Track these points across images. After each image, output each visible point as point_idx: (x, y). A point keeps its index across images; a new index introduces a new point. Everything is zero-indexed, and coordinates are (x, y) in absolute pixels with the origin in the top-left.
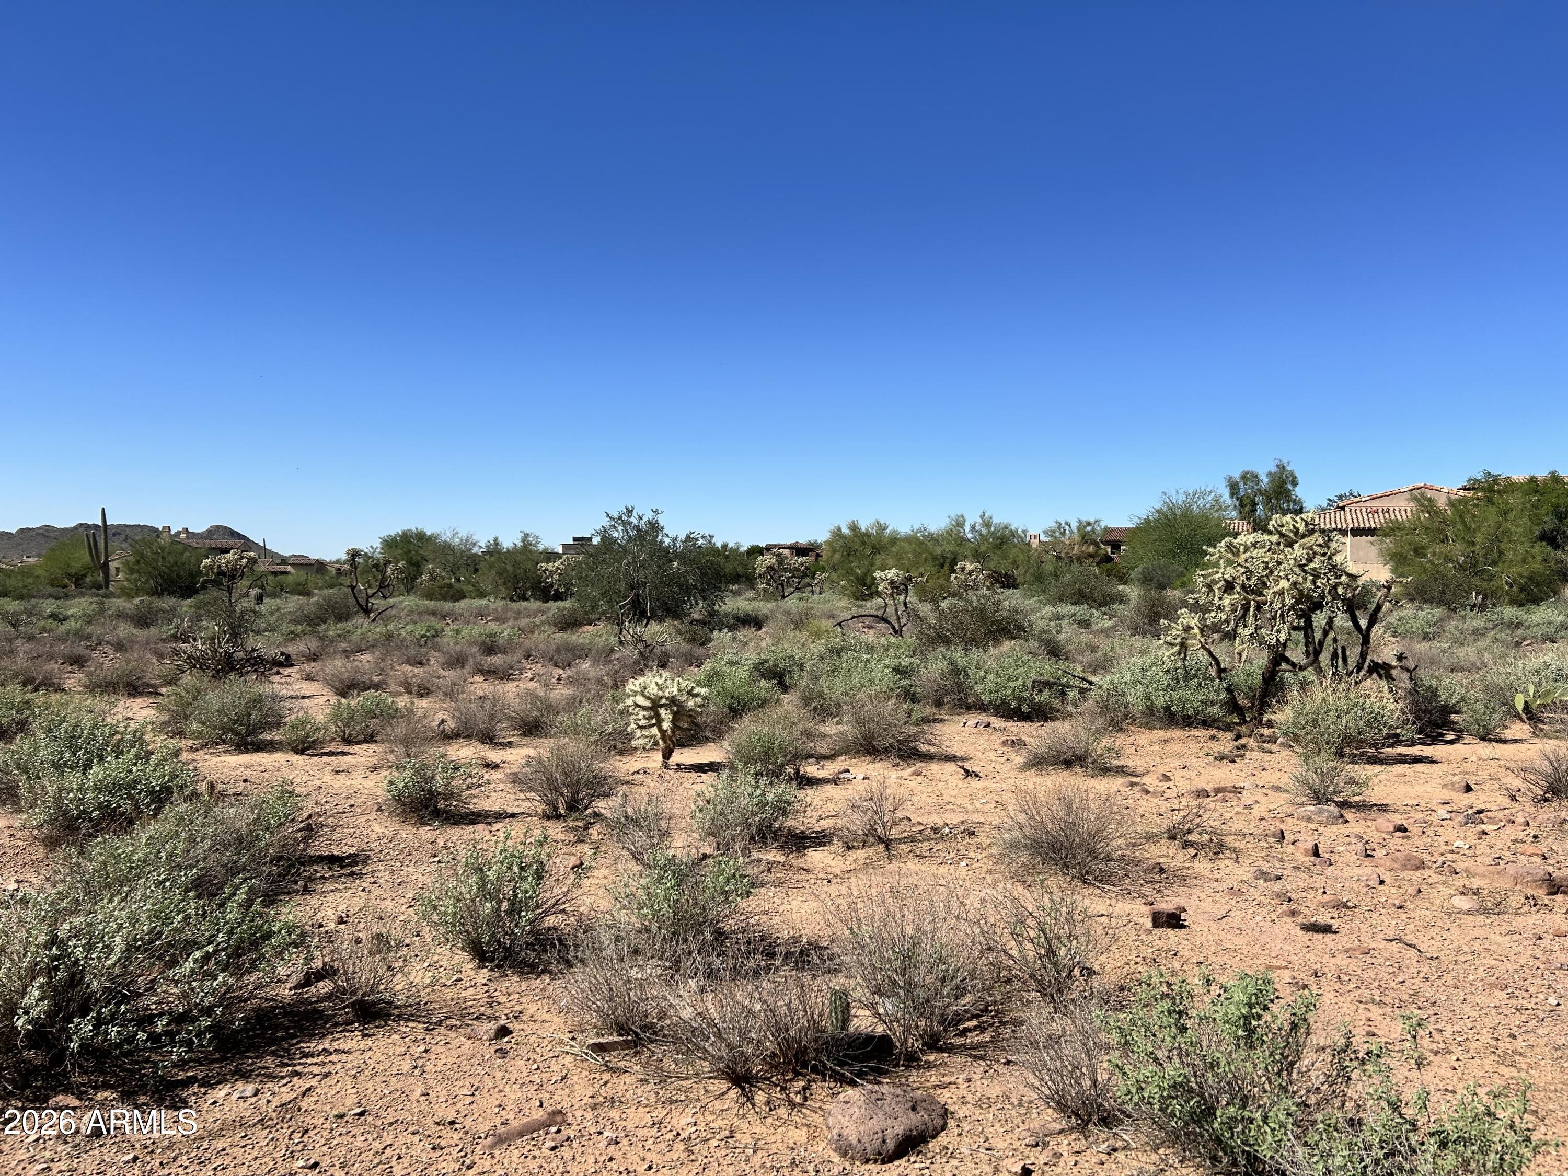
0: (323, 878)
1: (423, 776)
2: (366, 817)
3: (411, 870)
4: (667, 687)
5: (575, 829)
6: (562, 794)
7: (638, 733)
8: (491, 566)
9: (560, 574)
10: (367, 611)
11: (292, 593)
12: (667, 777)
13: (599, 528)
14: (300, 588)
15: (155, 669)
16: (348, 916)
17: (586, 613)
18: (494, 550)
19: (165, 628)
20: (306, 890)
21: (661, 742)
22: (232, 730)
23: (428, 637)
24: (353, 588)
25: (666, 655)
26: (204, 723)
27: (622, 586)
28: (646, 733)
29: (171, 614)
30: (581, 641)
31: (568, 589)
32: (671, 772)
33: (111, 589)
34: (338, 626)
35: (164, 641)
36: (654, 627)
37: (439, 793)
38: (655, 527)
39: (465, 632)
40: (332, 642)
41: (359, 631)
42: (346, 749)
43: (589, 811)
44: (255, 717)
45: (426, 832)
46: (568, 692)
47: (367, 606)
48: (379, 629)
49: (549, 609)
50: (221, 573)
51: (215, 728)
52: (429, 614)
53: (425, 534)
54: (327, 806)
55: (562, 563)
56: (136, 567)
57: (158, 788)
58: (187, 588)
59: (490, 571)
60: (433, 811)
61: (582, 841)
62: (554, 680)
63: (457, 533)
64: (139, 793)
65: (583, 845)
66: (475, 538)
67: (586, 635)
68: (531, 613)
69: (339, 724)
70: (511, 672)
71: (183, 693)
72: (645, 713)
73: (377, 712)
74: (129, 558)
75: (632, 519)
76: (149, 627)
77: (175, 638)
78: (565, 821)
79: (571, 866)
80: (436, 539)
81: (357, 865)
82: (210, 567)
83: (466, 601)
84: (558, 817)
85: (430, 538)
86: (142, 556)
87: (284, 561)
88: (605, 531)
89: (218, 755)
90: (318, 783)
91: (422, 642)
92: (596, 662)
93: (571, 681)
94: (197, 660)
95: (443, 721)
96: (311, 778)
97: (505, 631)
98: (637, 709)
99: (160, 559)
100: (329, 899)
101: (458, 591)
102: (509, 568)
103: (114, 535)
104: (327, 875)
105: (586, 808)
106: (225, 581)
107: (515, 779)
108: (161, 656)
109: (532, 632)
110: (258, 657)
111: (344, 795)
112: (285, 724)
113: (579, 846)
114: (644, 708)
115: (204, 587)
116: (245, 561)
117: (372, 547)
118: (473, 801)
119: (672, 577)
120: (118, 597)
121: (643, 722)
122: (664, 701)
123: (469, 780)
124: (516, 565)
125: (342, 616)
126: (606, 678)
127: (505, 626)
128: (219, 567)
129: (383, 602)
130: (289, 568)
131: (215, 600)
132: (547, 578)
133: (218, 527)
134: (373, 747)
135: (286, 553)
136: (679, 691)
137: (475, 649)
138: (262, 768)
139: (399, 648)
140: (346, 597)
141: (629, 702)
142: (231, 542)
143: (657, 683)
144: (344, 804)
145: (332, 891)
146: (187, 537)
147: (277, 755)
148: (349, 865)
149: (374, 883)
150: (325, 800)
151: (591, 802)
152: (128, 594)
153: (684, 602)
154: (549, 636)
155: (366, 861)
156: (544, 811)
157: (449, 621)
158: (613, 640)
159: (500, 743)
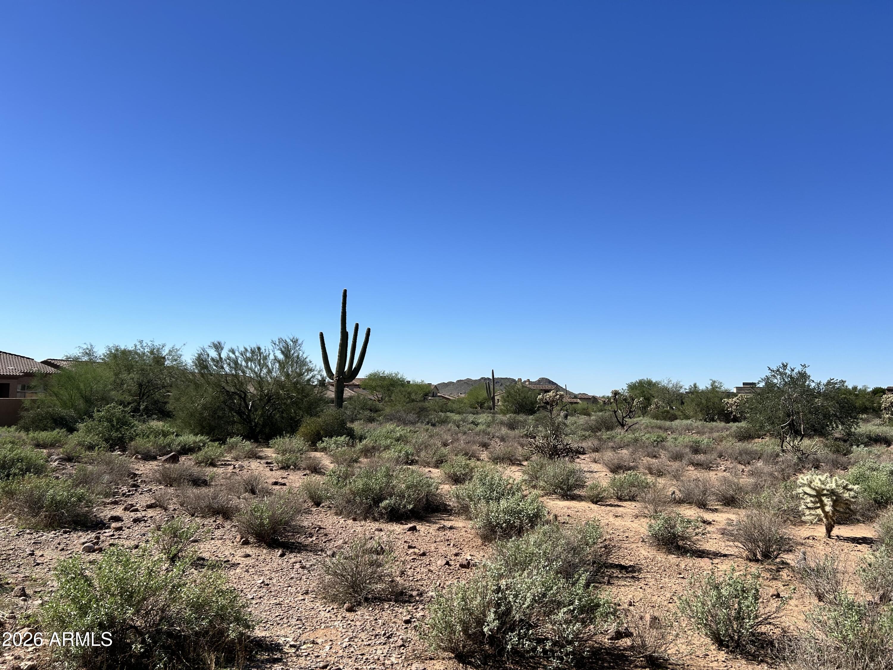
0: (617, 577)
1: (669, 524)
2: (636, 545)
3: (667, 580)
4: (828, 483)
5: (770, 570)
6: (759, 547)
7: (807, 512)
8: (693, 400)
9: (737, 406)
10: (623, 425)
11: (580, 414)
12: (831, 544)
13: (764, 377)
14: (585, 411)
15: (520, 451)
16: (634, 602)
17: (757, 431)
18: (694, 391)
19: (522, 430)
20: (609, 583)
21: (824, 520)
22: (560, 487)
23: (658, 442)
24: (615, 412)
25: (817, 460)
26: (546, 482)
27: (781, 414)
28: (813, 512)
29: (524, 424)
30: (755, 448)
31: (742, 415)
32: (834, 541)
33: (496, 409)
34: (608, 433)
35: (522, 437)
36: (806, 442)
37: (679, 536)
38: (803, 376)
39: (680, 439)
40: (605, 442)
41: (619, 437)
42: (620, 503)
43: (778, 560)
44: (571, 481)
45: (673, 559)
46: (752, 480)
47: (623, 422)
48: (630, 436)
49: (731, 427)
50: (547, 403)
51: (552, 485)
52: (658, 428)
53: (652, 382)
54: (613, 536)
55: (738, 399)
56: (507, 399)
57: (532, 515)
58: (530, 410)
59: (691, 404)
60: (676, 546)
61: (776, 579)
62: (740, 472)
63: (671, 381)
64: (523, 517)
65: (777, 582)
66: (681, 384)
67: (756, 444)
68: (720, 429)
69: (616, 489)
70: (711, 465)
71: (535, 466)
72: (812, 499)
73: (636, 483)
74: (504, 394)
75: (787, 371)
76: (514, 430)
77: (526, 436)
78: (762, 564)
79: (771, 594)
80: (658, 384)
81: (635, 573)
82: (541, 400)
83: (678, 421)
84: (757, 561)
85: (655, 384)
86: (510, 393)
87: (576, 397)
88: (768, 379)
89: (553, 500)
90: (607, 522)
91: (655, 445)
92: (766, 462)
93: (752, 474)
94: (540, 448)
95: (674, 493)
96: (603, 518)
97: (705, 440)
98: (806, 496)
99: (518, 395)
100: (622, 590)
101: (673, 415)
102: (704, 401)
103: (496, 383)
104: (619, 576)
105: (776, 558)
106: (549, 407)
107: (723, 532)
108: (522, 446)
109: (721, 441)
110: (570, 448)
111: (622, 530)
112: (587, 486)
113: (774, 582)
114: (811, 496)
115: (538, 410)
116: (558, 396)
117: (622, 389)
118: (699, 543)
119: (817, 409)
120: (499, 414)
121: (810, 505)
122: (825, 492)
123: (697, 530)
124: (708, 400)
125: (609, 428)
126: (776, 473)
127: (704, 437)
128: (546, 399)
129: (630, 420)
130: (579, 401)
131: (545, 417)
132: (728, 408)
133: (543, 378)
134: (634, 504)
135: (576, 392)
136: (837, 486)
137: (688, 450)
138: (576, 510)
139: (642, 447)
140: (611, 417)
141: (800, 490)
142: (550, 386)
143: (820, 479)
144: (622, 536)
145: (623, 586)
146: (529, 384)
147: (583, 503)
148: (631, 572)
149: (646, 584)
150: (611, 532)
151: (779, 554)
152: (504, 413)
153: (827, 425)
154: (733, 444)
155: (640, 570)
156: (747, 556)
157: (670, 433)
158: (778, 449)
159: (710, 509)
